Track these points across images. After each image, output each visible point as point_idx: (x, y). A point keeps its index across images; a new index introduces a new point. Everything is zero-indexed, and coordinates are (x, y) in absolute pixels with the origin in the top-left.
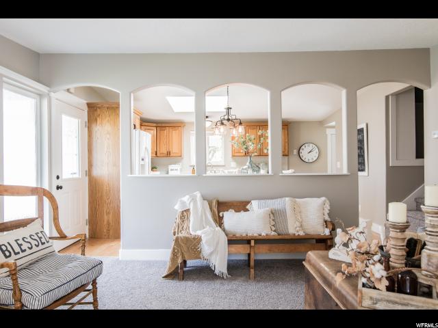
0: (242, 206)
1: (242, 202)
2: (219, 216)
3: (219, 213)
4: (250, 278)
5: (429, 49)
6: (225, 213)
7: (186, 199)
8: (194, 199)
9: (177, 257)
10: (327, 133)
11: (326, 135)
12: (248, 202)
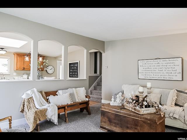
0: (54, 93)
1: (54, 91)
2: (47, 99)
3: (46, 97)
4: (66, 122)
5: (104, 42)
6: (49, 97)
7: (29, 92)
8: (33, 92)
9: (37, 121)
10: (57, 62)
11: (57, 63)
12: (57, 91)
